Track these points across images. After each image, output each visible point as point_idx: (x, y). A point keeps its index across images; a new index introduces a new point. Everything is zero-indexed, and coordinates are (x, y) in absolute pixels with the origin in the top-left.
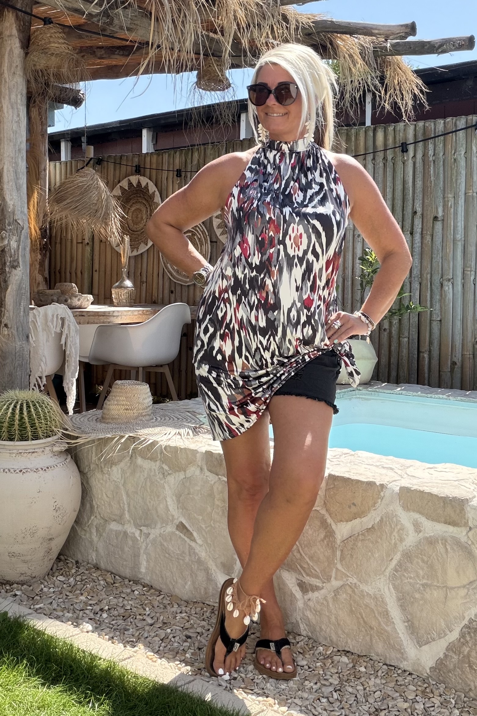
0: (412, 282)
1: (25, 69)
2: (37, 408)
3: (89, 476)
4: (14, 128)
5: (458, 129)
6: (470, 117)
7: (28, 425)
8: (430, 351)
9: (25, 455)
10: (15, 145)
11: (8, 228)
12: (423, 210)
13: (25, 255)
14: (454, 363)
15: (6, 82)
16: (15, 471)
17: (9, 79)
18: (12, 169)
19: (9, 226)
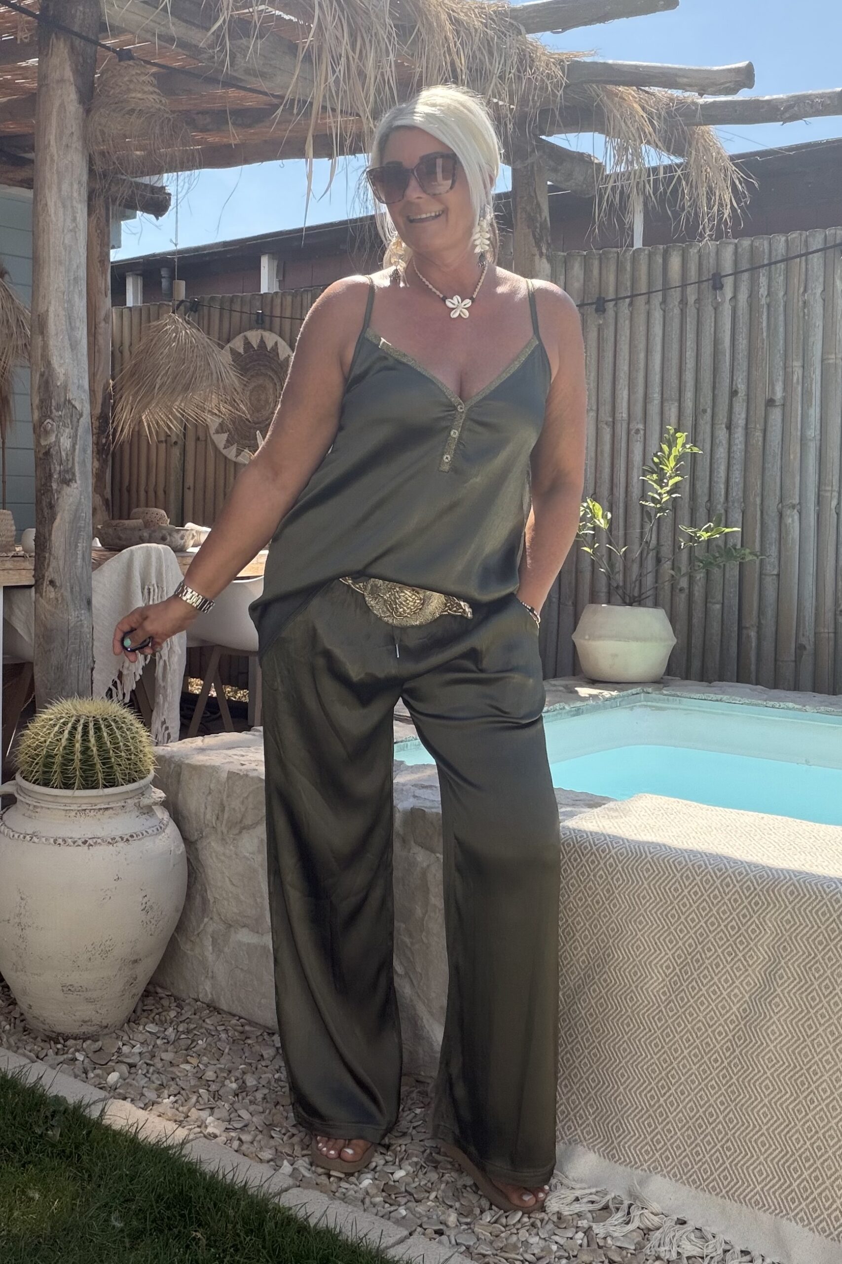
0: (730, 510)
1: (86, 139)
2: (112, 730)
3: (199, 846)
4: (66, 241)
5: (811, 250)
6: (829, 232)
7: (97, 760)
8: (759, 627)
9: (92, 813)
10: (68, 271)
11: (56, 413)
12: (748, 387)
13: (84, 461)
14: (800, 648)
15: (52, 160)
16: (74, 843)
17: (59, 156)
18: (62, 313)
19: (58, 410)
